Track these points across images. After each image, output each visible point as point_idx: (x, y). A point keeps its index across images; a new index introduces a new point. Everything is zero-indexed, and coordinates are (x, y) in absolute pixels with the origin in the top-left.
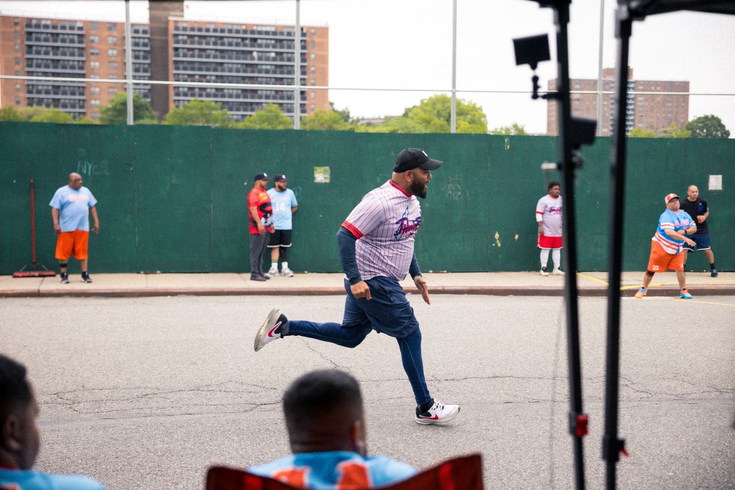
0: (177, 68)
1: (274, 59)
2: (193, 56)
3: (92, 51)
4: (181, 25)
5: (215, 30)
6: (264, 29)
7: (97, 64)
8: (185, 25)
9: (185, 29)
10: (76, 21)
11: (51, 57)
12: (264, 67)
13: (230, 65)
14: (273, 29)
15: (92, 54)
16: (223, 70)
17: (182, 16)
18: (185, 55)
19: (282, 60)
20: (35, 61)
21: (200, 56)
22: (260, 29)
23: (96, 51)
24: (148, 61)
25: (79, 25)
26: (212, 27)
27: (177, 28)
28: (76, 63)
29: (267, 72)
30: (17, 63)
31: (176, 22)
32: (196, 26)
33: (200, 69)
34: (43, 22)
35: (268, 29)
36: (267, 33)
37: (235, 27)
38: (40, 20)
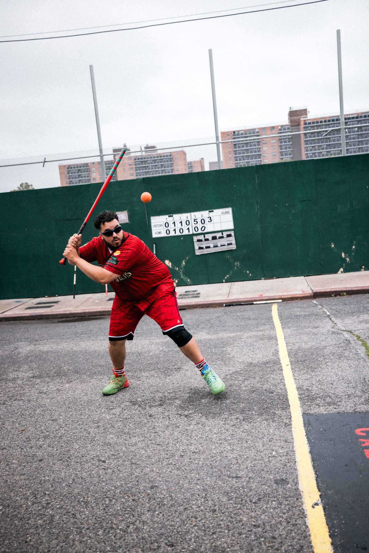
0: (307, 144)
1: (357, 131)
2: (314, 136)
3: (264, 142)
4: (307, 122)
5: (325, 121)
6: (351, 116)
7: (266, 148)
8: (309, 121)
9: (310, 123)
10: (255, 129)
11: (245, 148)
12: (352, 136)
13: (334, 138)
14: (356, 115)
15: (264, 144)
16: (330, 141)
17: (307, 117)
18: (310, 137)
19: (362, 131)
20: (238, 152)
21: (318, 136)
22: (348, 117)
23: (265, 142)
24: (291, 143)
25: (257, 130)
26: (323, 120)
27: (305, 124)
28: (256, 149)
29: (354, 138)
30: (230, 154)
31: (305, 121)
32: (315, 121)
33: (319, 143)
34: (240, 132)
35: (353, 116)
36: (353, 118)
37: (335, 118)
38: (238, 131)
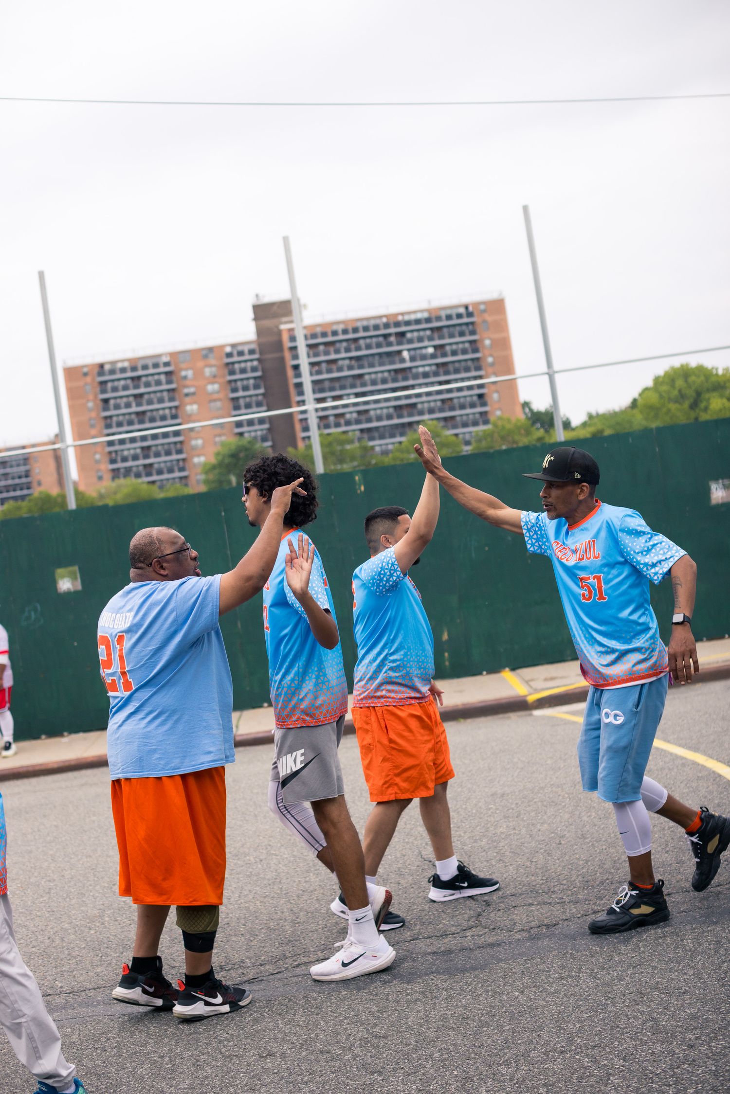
0: (301, 394)
1: (433, 356)
2: (319, 372)
3: (186, 391)
5: (345, 332)
6: (413, 317)
7: (195, 407)
10: (159, 356)
11: (134, 409)
12: (421, 370)
13: (373, 376)
14: (426, 315)
15: (187, 395)
16: (364, 385)
19: (444, 355)
20: (115, 419)
21: (329, 371)
22: (407, 318)
23: (192, 390)
24: (262, 391)
25: (165, 359)
26: (340, 328)
27: (293, 339)
28: (167, 412)
29: (426, 375)
30: (92, 426)
31: (291, 330)
32: (319, 330)
33: (332, 389)
34: (120, 365)
35: (419, 316)
36: (418, 322)
37: (372, 322)
38: (113, 363)
